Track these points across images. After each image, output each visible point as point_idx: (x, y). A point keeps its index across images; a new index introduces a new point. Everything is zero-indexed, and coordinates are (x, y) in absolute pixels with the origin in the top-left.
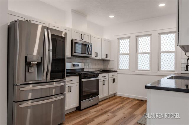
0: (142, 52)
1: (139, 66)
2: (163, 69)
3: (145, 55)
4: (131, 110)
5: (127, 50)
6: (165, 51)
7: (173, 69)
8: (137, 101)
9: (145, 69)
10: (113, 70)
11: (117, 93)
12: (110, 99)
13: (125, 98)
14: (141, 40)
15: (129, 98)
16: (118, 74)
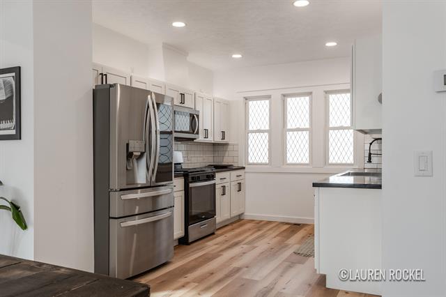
0: (294, 127)
1: (288, 155)
2: (334, 162)
3: (300, 133)
4: (278, 238)
5: (265, 123)
6: (336, 126)
7: (351, 160)
8: (287, 226)
9: (300, 161)
10: (236, 165)
11: (245, 214)
12: (234, 225)
13: (263, 223)
14: (291, 104)
15: (269, 222)
16: (247, 175)
